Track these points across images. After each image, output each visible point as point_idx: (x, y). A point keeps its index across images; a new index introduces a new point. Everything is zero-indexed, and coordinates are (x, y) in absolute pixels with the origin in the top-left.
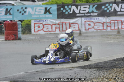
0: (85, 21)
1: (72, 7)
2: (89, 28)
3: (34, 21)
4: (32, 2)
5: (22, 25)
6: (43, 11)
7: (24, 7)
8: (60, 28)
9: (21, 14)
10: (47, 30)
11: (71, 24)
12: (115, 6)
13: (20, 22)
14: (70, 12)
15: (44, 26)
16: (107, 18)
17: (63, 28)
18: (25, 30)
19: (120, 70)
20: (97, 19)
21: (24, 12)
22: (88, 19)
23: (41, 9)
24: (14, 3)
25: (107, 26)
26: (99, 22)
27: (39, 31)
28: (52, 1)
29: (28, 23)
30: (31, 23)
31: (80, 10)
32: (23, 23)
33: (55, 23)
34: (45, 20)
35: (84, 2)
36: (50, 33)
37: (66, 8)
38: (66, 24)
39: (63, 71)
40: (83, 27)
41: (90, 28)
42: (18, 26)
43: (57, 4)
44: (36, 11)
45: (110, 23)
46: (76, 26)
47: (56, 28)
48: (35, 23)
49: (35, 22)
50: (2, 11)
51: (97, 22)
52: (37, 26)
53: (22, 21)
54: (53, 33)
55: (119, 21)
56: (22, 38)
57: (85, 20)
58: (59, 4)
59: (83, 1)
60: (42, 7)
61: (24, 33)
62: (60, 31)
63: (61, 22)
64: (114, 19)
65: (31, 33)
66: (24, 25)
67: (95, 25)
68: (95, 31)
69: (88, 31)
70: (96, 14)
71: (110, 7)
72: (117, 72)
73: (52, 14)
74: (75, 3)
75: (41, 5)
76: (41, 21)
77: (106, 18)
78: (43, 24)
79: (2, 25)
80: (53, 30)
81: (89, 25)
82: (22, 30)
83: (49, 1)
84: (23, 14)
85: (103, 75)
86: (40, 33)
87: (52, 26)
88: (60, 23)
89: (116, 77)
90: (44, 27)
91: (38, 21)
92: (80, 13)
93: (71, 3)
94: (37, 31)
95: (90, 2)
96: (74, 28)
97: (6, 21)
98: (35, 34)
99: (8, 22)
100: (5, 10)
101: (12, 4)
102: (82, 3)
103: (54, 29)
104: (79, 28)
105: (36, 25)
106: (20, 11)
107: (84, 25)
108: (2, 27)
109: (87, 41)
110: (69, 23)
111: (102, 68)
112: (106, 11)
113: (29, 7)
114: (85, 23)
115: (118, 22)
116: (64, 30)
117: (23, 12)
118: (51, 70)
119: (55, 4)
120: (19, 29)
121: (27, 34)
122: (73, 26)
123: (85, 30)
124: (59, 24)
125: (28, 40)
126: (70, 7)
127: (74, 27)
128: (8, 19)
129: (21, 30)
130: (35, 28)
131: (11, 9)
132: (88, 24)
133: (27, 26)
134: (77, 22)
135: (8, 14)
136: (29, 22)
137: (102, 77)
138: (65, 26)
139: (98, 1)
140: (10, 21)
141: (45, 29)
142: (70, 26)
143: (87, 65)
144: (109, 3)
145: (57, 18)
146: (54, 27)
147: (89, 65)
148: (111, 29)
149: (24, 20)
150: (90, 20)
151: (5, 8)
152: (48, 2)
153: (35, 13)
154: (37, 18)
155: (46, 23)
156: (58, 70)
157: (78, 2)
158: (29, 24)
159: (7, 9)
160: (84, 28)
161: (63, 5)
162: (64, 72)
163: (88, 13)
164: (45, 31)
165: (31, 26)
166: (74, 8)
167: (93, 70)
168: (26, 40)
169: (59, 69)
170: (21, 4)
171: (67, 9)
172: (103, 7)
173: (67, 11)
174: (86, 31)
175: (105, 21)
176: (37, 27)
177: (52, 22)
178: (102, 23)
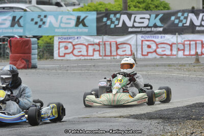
0: (142, 41)
1: (122, 16)
2: (148, 53)
3: (59, 38)
4: (57, 7)
5: (39, 45)
6: (73, 23)
7: (43, 14)
8: (101, 51)
9: (37, 26)
10: (80, 54)
11: (119, 44)
12: (192, 16)
13: (36, 39)
14: (118, 24)
15: (75, 47)
16: (179, 37)
17: (105, 51)
18: (44, 53)
19: (199, 123)
20: (161, 37)
21: (42, 22)
22: (147, 37)
23: (71, 19)
24: (27, 7)
25: (179, 50)
26: (165, 42)
27: (66, 55)
28: (89, 6)
29: (49, 41)
30: (53, 41)
31: (135, 21)
32: (40, 41)
33: (92, 43)
34: (76, 37)
35: (141, 9)
36: (85, 59)
37: (112, 18)
38: (110, 44)
39: (104, 122)
40: (138, 50)
41: (150, 52)
42: (32, 46)
43: (97, 11)
44: (61, 22)
45: (184, 45)
46: (128, 48)
47: (94, 50)
48: (60, 42)
49: (60, 40)
50: (6, 20)
51: (162, 42)
52: (62, 47)
53: (38, 38)
54: (89, 59)
55: (197, 42)
56: (38, 66)
57: (143, 39)
58: (100, 11)
59: (139, 7)
60: (72, 15)
61: (41, 57)
62: (100, 56)
63: (103, 41)
64: (190, 39)
65: (53, 58)
66: (42, 45)
67: (157, 47)
68: (158, 57)
69: (146, 57)
70: (161, 29)
71: (184, 19)
72: (194, 126)
73: (87, 26)
74: (127, 10)
75: (71, 12)
76: (70, 39)
77: (177, 37)
78: (74, 43)
79: (6, 43)
80: (89, 54)
81: (149, 47)
82: (39, 53)
83: (85, 5)
84: (40, 26)
85: (170, 130)
86: (68, 59)
87: (87, 47)
88: (101, 43)
89: (192, 134)
90: (74, 49)
91: (65, 38)
92: (133, 27)
93: (120, 9)
94: (63, 55)
95: (151, 8)
96: (123, 51)
97: (13, 37)
98: (59, 60)
99: (16, 38)
100: (11, 18)
101: (23, 9)
102: (138, 10)
103: (91, 52)
104: (131, 51)
105: (62, 45)
106: (35, 21)
107: (141, 47)
108: (6, 46)
109: (145, 73)
110: (116, 43)
111: (169, 118)
112: (178, 24)
113: (51, 15)
114: (142, 43)
115: (196, 44)
116: (107, 54)
117: (40, 23)
118: (85, 120)
119: (94, 11)
120: (32, 51)
121: (46, 59)
122: (122, 48)
123: (143, 55)
124: (99, 44)
125: (48, 70)
126: (118, 16)
127: (124, 49)
128: (15, 33)
129: (37, 53)
130: (60, 50)
131: (21, 17)
132: (146, 46)
133: (46, 46)
134: (129, 42)
135: (16, 25)
136: (51, 39)
137: (169, 134)
138: (109, 48)
139: (165, 7)
140: (19, 38)
141: (76, 52)
142: (117, 48)
143: (145, 114)
144: (183, 12)
145: (96, 34)
146: (91, 48)
147: (147, 113)
148: (184, 55)
149: (41, 37)
150: (150, 39)
151: (10, 16)
152: (83, 7)
153: (60, 25)
154: (63, 34)
155: (79, 43)
156: (96, 121)
157: (131, 8)
158: (49, 43)
159: (14, 18)
160: (140, 52)
161: (107, 14)
162: (105, 124)
163: (147, 27)
164: (75, 56)
165: (53, 46)
166: (124, 17)
167: (154, 122)
168: (44, 69)
169: (98, 119)
170: (38, 10)
171: (114, 19)
172: (173, 18)
173: (112, 22)
174: (143, 57)
175: (175, 42)
176: (63, 49)
177: (88, 41)
178: (171, 44)
